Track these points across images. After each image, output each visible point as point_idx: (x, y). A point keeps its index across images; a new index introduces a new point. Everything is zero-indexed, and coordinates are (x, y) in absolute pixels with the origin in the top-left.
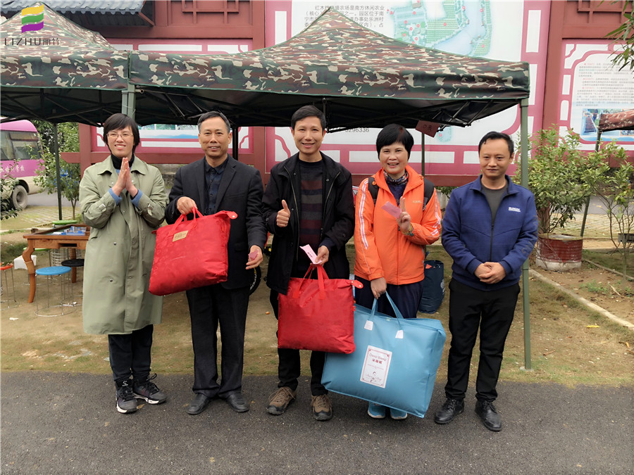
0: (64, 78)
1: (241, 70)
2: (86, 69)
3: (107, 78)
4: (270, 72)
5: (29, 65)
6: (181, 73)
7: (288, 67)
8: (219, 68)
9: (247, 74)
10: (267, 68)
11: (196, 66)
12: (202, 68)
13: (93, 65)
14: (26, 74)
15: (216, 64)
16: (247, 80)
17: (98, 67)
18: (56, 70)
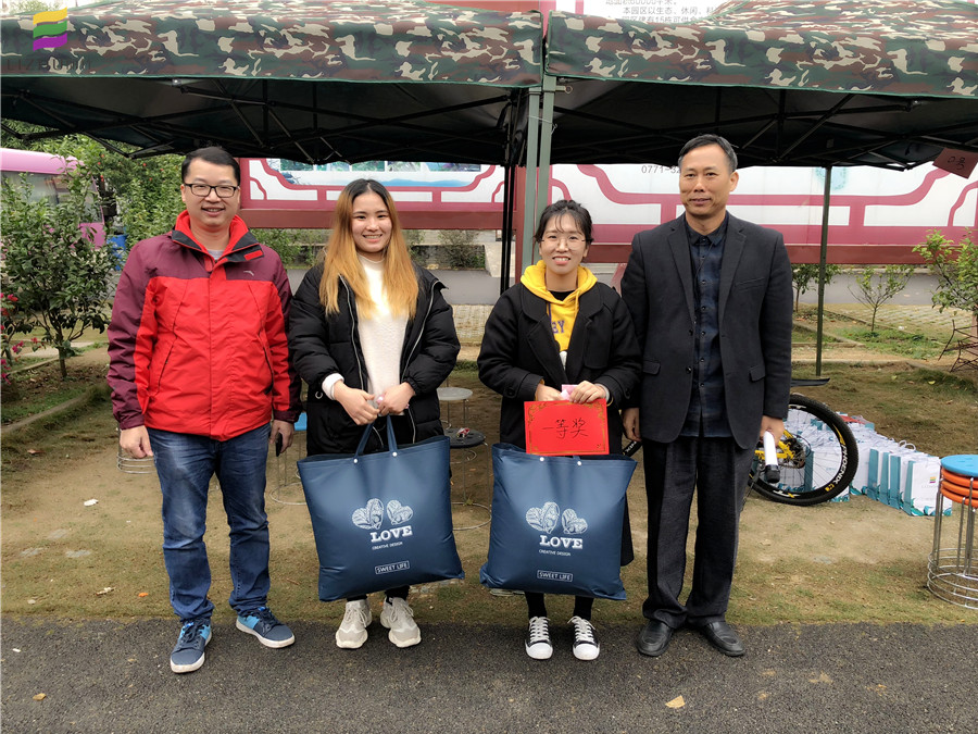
0: (416, 62)
1: (761, 48)
2: (459, 46)
3: (500, 64)
4: (818, 52)
5: (350, 39)
6: (647, 55)
7: (852, 42)
8: (721, 44)
9: (773, 55)
10: (813, 44)
11: (675, 41)
12: (687, 44)
13: (473, 39)
14: (343, 57)
15: (715, 36)
16: (772, 67)
17: (483, 41)
18: (403, 49)
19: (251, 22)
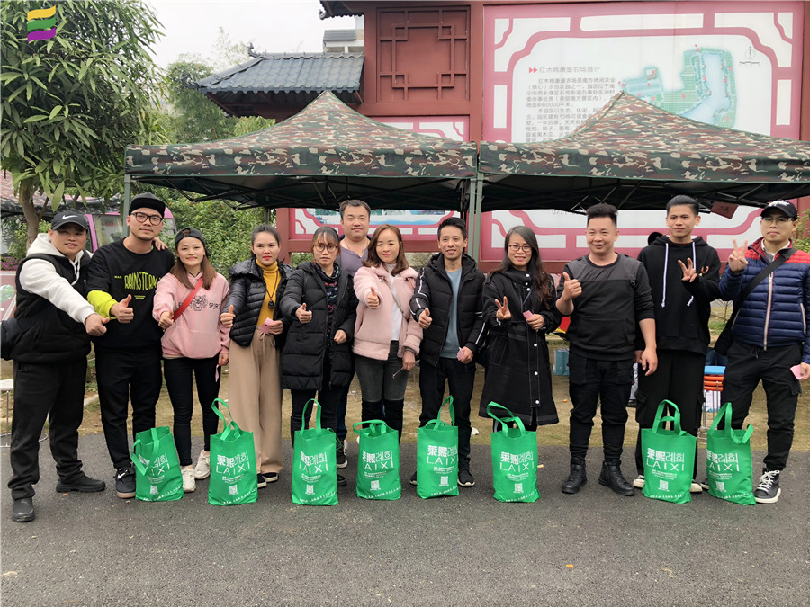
0: (415, 167)
1: (587, 158)
2: (436, 159)
3: (456, 167)
4: (615, 159)
5: (383, 156)
6: (529, 162)
7: (632, 155)
8: (566, 156)
9: (593, 161)
10: (612, 156)
11: (543, 155)
12: (549, 156)
13: (443, 155)
14: (379, 165)
15: (563, 152)
16: (593, 167)
17: (448, 157)
18: (408, 161)
19: (335, 148)
